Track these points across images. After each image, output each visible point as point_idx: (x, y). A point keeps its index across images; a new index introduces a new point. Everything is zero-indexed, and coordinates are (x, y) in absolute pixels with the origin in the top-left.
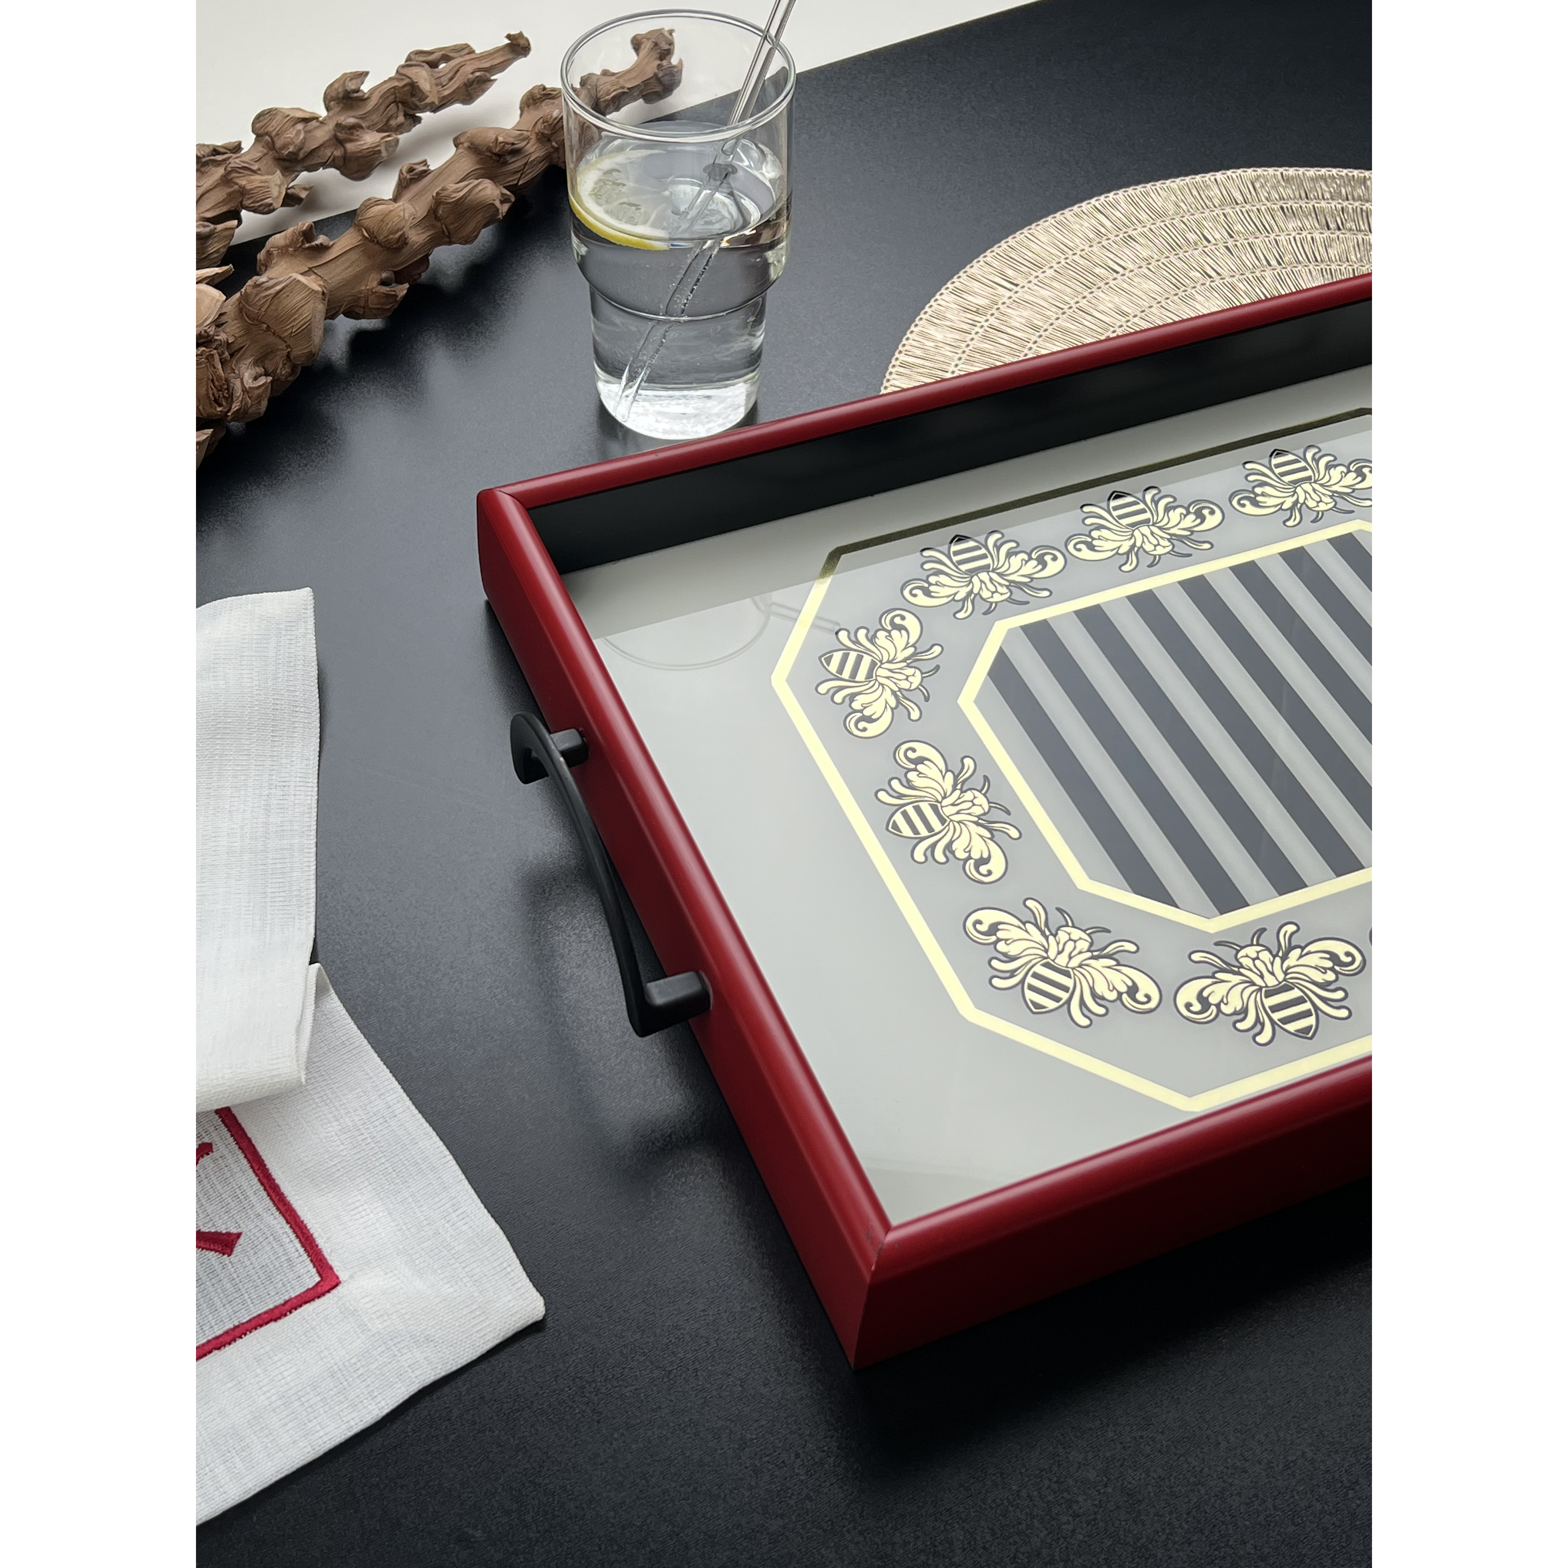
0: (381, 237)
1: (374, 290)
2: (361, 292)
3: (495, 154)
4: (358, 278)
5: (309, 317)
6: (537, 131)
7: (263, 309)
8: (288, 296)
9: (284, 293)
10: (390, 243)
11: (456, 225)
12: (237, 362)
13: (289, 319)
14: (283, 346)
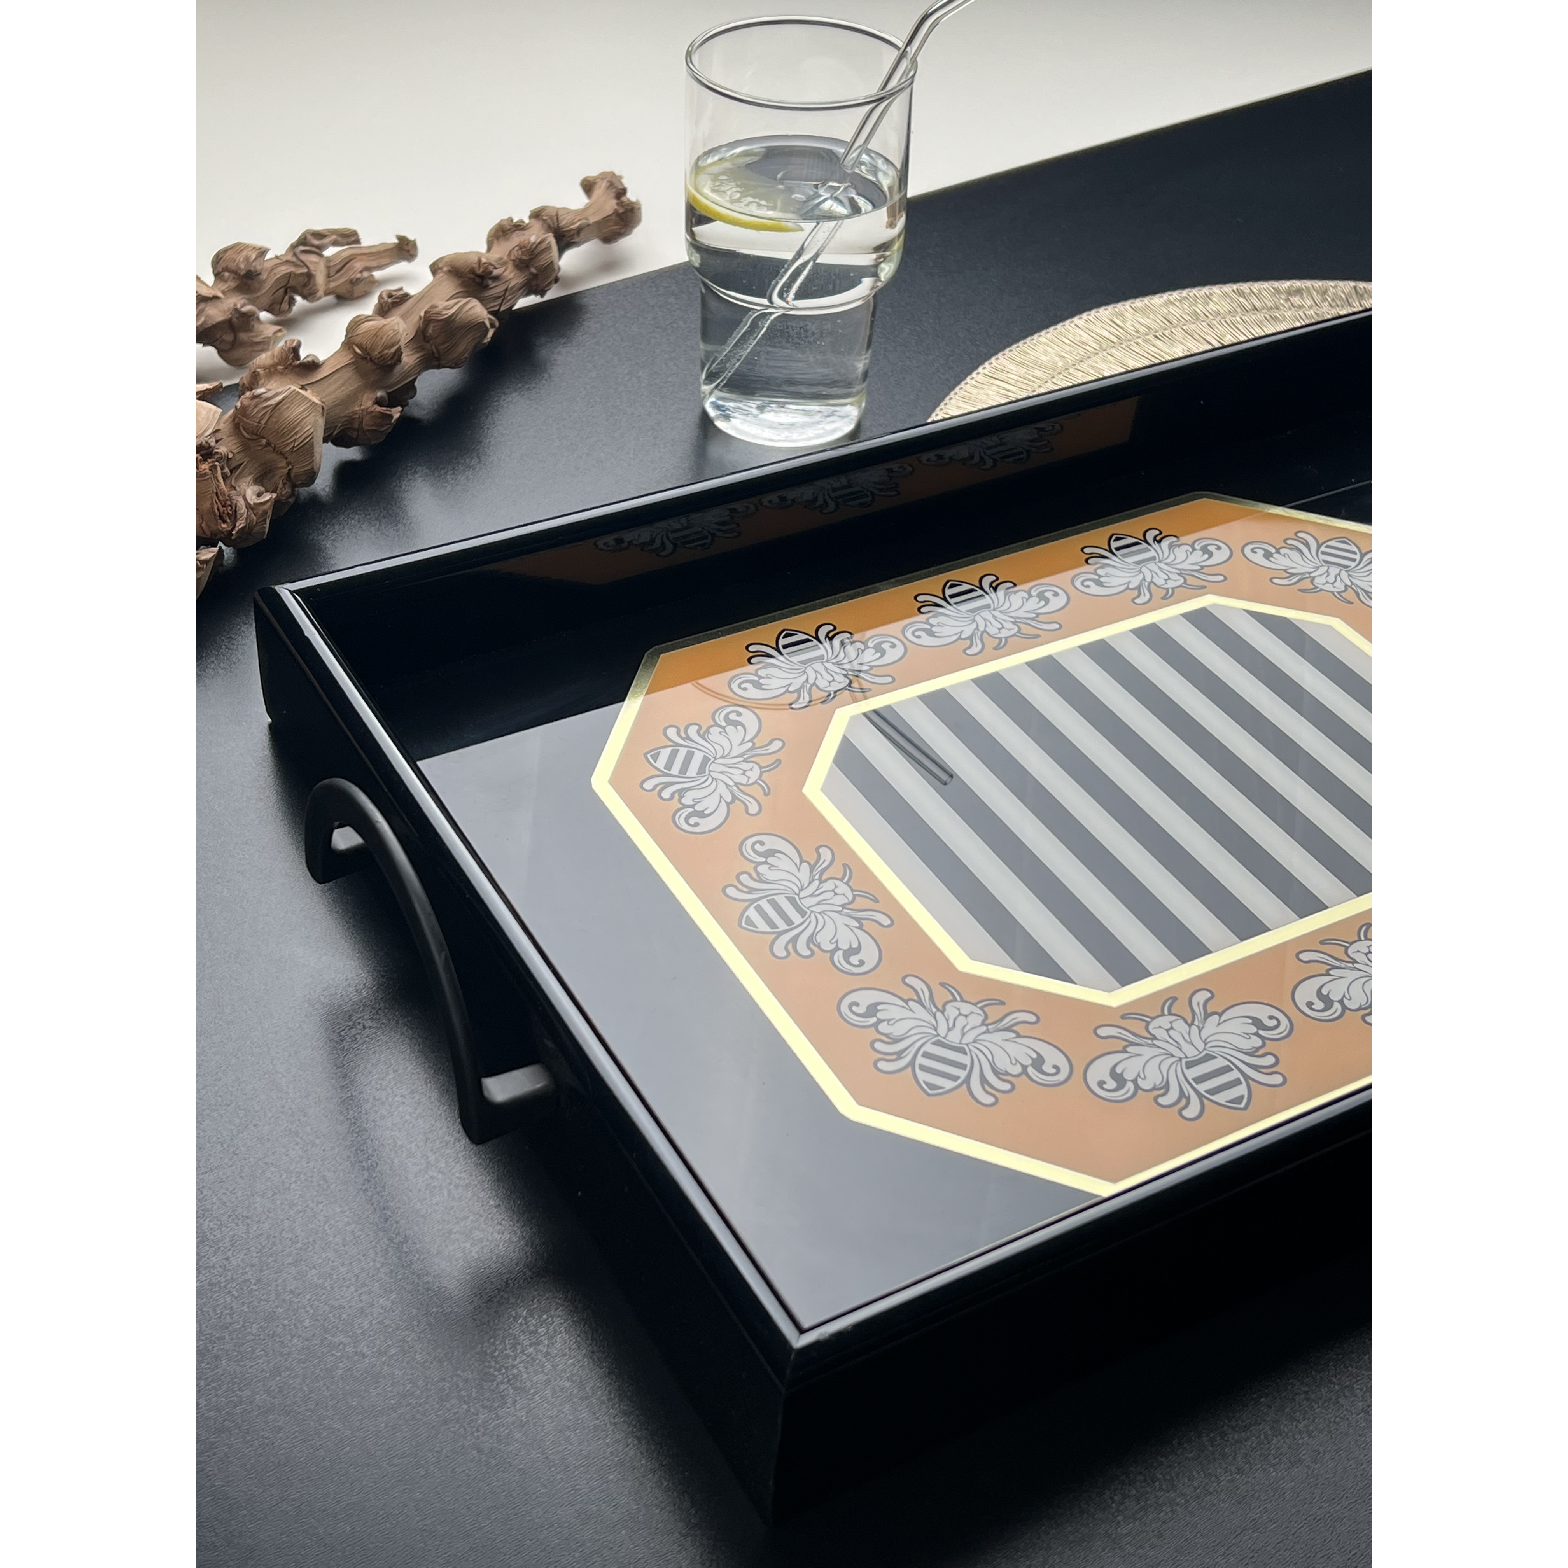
0: (376, 353)
1: (369, 410)
2: (355, 413)
3: (479, 276)
4: (352, 398)
5: (311, 431)
6: (513, 257)
7: (263, 422)
8: (288, 407)
9: (285, 404)
10: (384, 359)
11: (446, 346)
12: (237, 479)
13: (291, 432)
14: (283, 463)
